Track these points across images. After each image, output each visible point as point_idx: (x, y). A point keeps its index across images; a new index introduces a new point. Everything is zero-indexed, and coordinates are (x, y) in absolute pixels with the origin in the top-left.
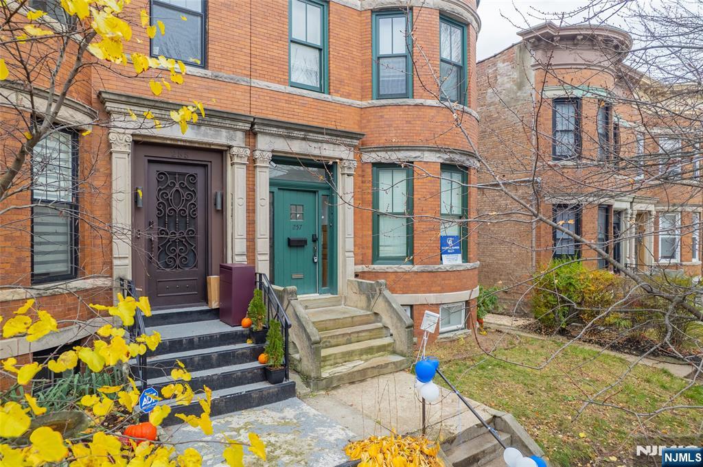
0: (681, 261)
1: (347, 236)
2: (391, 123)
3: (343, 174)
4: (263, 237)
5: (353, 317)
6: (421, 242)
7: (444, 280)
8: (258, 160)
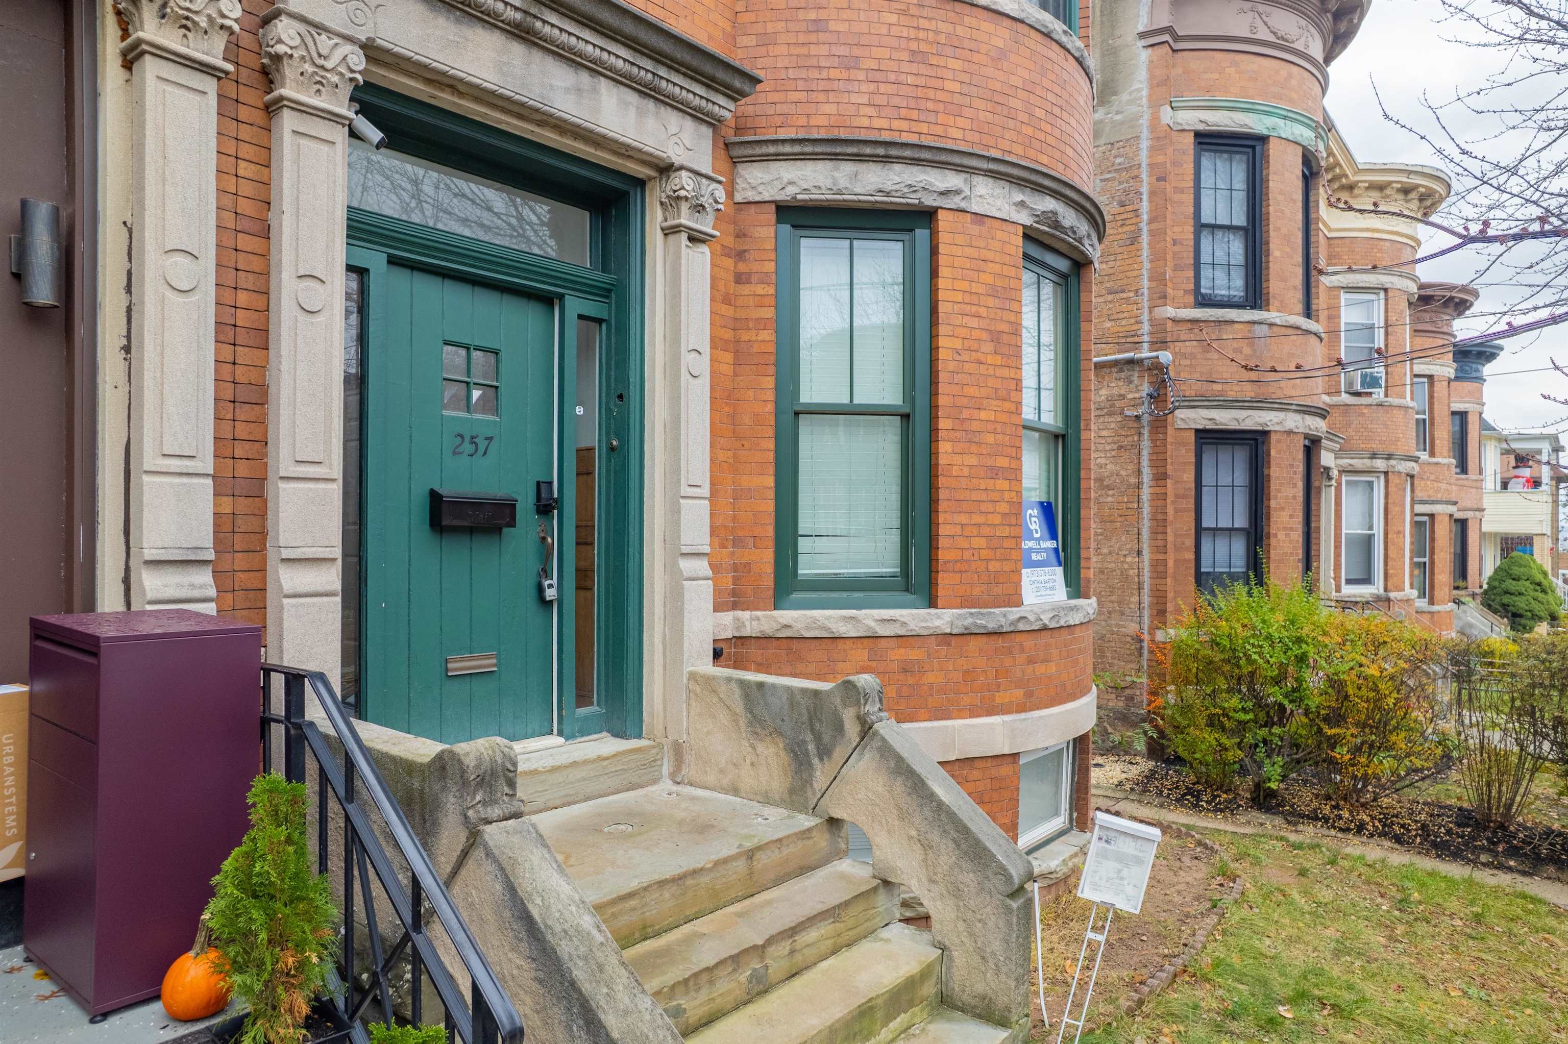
0: (1386, 590)
1: (686, 491)
2: (856, 51)
3: (670, 231)
4: (312, 471)
5: (750, 854)
6: (963, 519)
7: (1031, 661)
8: (289, 71)
